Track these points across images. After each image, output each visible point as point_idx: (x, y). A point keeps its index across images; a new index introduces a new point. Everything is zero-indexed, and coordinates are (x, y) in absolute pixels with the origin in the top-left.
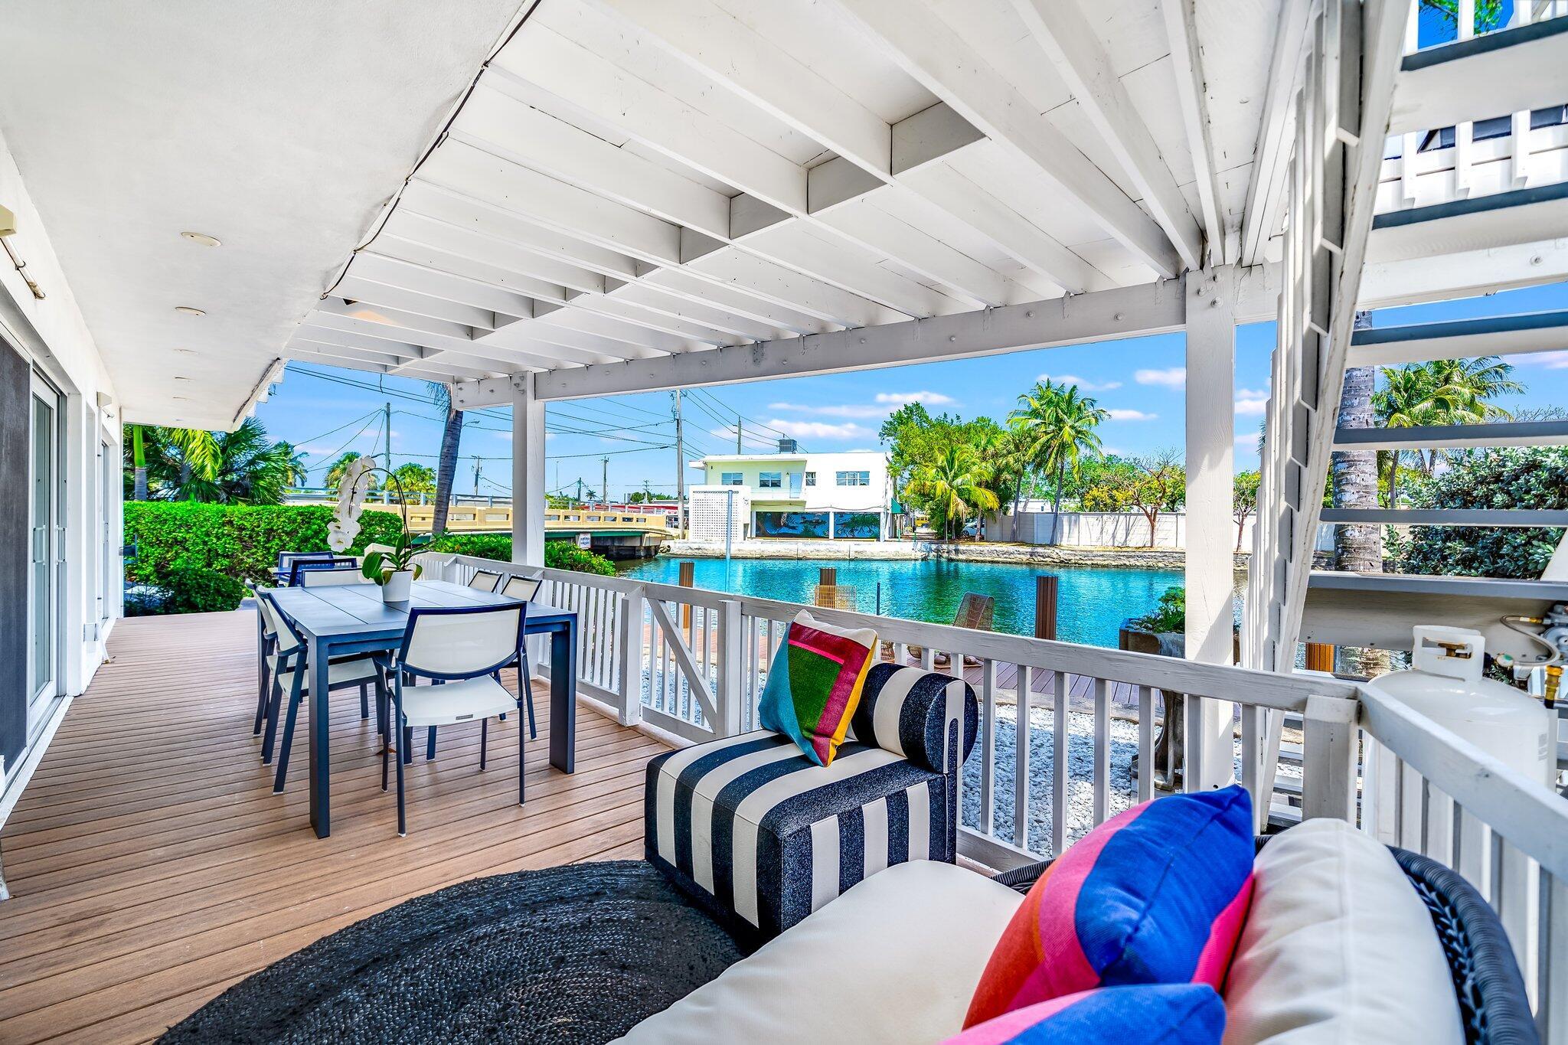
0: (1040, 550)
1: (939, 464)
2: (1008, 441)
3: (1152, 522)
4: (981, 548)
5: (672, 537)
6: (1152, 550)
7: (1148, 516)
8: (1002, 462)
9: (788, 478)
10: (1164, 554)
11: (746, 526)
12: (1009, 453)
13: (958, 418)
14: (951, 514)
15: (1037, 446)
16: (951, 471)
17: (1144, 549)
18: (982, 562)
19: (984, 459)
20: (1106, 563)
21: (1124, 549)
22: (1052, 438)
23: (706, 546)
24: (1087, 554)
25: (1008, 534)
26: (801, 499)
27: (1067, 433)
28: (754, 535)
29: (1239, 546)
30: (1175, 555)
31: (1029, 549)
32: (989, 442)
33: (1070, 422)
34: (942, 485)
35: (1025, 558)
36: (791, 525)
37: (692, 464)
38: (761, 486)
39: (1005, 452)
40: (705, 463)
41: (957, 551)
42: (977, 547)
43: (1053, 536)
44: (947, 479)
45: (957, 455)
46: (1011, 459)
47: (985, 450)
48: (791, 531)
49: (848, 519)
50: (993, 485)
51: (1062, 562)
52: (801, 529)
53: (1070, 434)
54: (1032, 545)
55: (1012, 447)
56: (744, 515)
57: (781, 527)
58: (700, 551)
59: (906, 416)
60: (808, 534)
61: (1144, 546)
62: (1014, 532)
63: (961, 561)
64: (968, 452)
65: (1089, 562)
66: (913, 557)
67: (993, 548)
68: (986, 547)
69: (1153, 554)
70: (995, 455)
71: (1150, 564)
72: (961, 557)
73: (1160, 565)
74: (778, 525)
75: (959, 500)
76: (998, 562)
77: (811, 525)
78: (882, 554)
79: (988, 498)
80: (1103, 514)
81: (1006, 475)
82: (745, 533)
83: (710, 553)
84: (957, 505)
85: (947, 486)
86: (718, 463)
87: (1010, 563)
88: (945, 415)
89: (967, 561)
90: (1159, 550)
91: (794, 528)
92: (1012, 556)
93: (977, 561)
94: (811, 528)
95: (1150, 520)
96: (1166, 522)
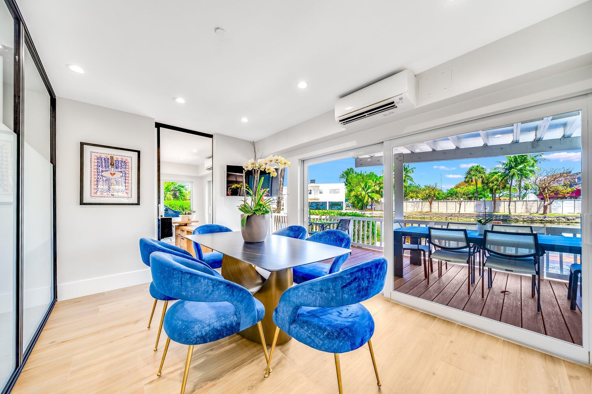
1: (362, 186)
3: (431, 204)
4: (376, 213)
6: (431, 212)
7: (429, 202)
9: (314, 191)
13: (366, 172)
14: (365, 202)
19: (376, 185)
20: (417, 217)
21: (422, 212)
26: (317, 198)
29: (459, 211)
30: (439, 214)
36: (312, 206)
44: (365, 191)
45: (367, 184)
47: (376, 182)
52: (315, 207)
59: (348, 172)
60: (318, 209)
61: (429, 211)
64: (371, 183)
69: (432, 214)
79: (378, 197)
84: (368, 199)
85: (364, 193)
90: (434, 212)
94: (319, 207)
95: (430, 203)
96: (435, 204)
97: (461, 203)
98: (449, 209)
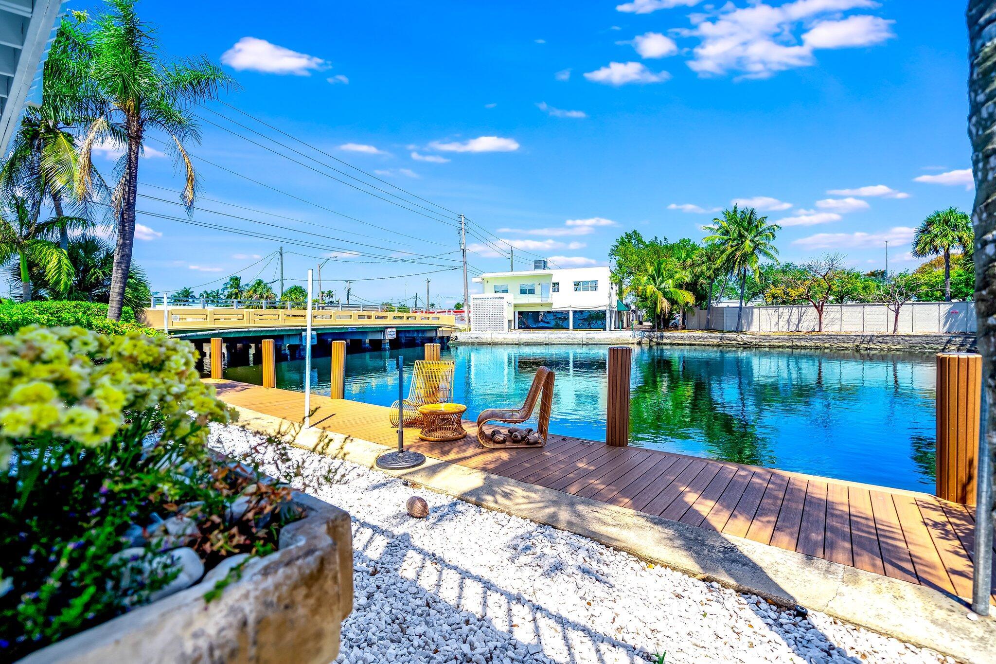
0: (727, 335)
1: (650, 273)
2: (702, 254)
3: (820, 312)
4: (682, 335)
5: (460, 331)
6: (820, 333)
7: (817, 308)
8: (698, 270)
9: (540, 287)
10: (830, 337)
11: (509, 321)
12: (703, 263)
13: (666, 239)
14: (659, 310)
15: (724, 256)
16: (658, 278)
17: (813, 333)
18: (683, 344)
19: (684, 268)
20: (781, 344)
21: (796, 334)
22: (736, 250)
23: (482, 336)
24: (767, 337)
25: (704, 323)
26: (549, 301)
27: (748, 245)
28: (517, 327)
29: (895, 330)
30: (839, 337)
31: (718, 334)
32: (688, 256)
33: (750, 237)
34: (651, 288)
35: (715, 341)
36: (546, 321)
37: (474, 280)
38: (521, 293)
39: (700, 262)
40: (483, 279)
41: (662, 337)
42: (678, 334)
43: (738, 324)
44: (656, 284)
45: (663, 266)
46: (704, 268)
47: (684, 261)
48: (546, 325)
49: (586, 315)
50: (691, 287)
51: (745, 344)
52: (553, 323)
53: (750, 246)
54: (723, 332)
55: (705, 258)
56: (509, 314)
57: (539, 322)
58: (477, 340)
59: (627, 240)
60: (558, 327)
61: (814, 331)
62: (708, 321)
63: (665, 344)
64: (672, 263)
65: (767, 344)
66: (631, 342)
67: (691, 334)
68: (686, 334)
69: (821, 337)
70: (693, 265)
71: (818, 344)
72: (665, 341)
73: (826, 345)
74: (537, 321)
75: (664, 299)
76: (695, 345)
77: (558, 320)
78: (606, 340)
79: (687, 297)
80: (779, 307)
81: (702, 280)
82: (509, 327)
83: (484, 341)
84: (662, 303)
85: (655, 289)
86: (491, 278)
87: (704, 345)
88: (656, 238)
89: (671, 344)
90: (826, 333)
91: (548, 323)
92: (706, 340)
93: (679, 344)
94: (560, 322)
95: (818, 310)
96: (832, 312)
97: (898, 308)
98: (868, 323)
